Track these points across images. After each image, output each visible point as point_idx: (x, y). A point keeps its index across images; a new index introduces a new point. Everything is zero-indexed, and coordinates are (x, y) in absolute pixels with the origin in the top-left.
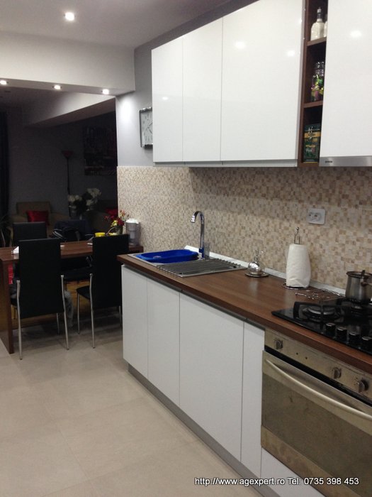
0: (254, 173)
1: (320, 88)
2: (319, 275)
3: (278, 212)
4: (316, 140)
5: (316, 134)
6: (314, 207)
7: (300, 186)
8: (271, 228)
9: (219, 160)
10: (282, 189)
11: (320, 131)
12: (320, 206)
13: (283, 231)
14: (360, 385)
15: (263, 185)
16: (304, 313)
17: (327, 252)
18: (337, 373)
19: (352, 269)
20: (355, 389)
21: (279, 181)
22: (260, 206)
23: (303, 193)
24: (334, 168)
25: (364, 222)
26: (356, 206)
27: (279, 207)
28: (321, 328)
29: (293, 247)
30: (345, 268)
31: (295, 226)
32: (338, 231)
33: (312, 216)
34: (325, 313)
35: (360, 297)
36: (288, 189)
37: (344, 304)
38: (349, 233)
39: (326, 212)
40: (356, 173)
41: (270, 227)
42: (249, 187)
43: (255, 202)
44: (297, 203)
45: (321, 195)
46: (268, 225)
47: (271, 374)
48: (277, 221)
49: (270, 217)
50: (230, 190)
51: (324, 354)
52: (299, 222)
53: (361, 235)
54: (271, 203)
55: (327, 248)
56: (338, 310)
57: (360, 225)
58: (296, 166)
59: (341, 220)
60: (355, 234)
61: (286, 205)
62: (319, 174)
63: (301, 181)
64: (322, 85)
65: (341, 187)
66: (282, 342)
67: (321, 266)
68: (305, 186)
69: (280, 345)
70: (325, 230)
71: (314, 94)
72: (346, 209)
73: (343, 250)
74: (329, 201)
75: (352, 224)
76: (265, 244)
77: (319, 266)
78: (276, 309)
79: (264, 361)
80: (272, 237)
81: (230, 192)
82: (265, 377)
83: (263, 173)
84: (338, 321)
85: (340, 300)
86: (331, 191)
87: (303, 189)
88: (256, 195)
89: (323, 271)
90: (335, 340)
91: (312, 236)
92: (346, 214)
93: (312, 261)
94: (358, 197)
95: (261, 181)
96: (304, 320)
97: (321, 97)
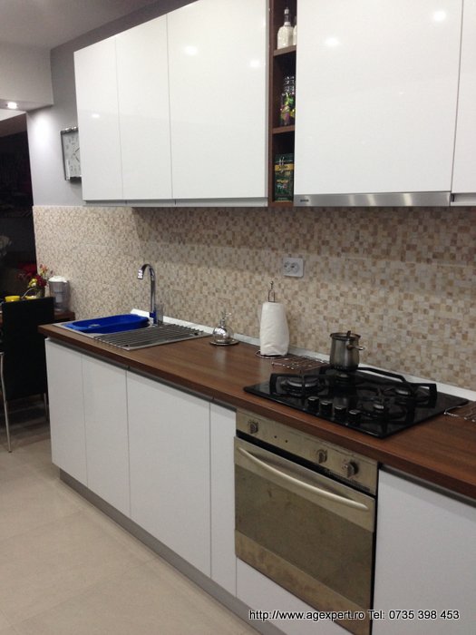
0: (216, 214)
1: (291, 110)
2: (299, 339)
3: (247, 263)
4: (288, 174)
5: (289, 166)
6: (290, 256)
7: (272, 230)
8: (240, 284)
9: (171, 198)
10: (251, 234)
11: (293, 162)
12: (297, 255)
13: (254, 287)
14: (349, 469)
15: (228, 229)
16: (282, 387)
17: (307, 310)
18: (323, 457)
19: (336, 331)
20: (342, 473)
21: (248, 224)
22: (226, 256)
23: (276, 239)
24: (312, 208)
25: (347, 272)
26: (338, 255)
27: (248, 257)
28: (303, 402)
29: (266, 306)
30: (328, 329)
31: (268, 280)
32: (319, 284)
33: (289, 267)
34: (306, 386)
35: (346, 364)
36: (258, 234)
37: (330, 373)
38: (332, 287)
39: (304, 262)
40: (336, 215)
41: (238, 282)
42: (211, 232)
43: (219, 251)
44: (270, 251)
45: (297, 240)
46: (236, 280)
47: (245, 464)
48: (247, 274)
49: (238, 269)
50: (186, 236)
51: (307, 436)
52: (273, 275)
53: (345, 288)
54: (239, 252)
55: (307, 305)
56: (322, 381)
57: (343, 276)
58: (266, 205)
59: (322, 271)
60: (338, 288)
61: (257, 253)
62: (294, 215)
63: (273, 225)
64: (292, 106)
65: (320, 231)
66: (257, 424)
67: (301, 329)
68: (278, 230)
69: (255, 428)
70: (304, 283)
71: (284, 117)
72: (327, 258)
73: (326, 308)
74: (307, 248)
75: (335, 276)
76: (233, 303)
77: (299, 328)
78: (248, 384)
79: (237, 450)
80: (242, 294)
81: (187, 239)
82: (238, 469)
83: (227, 214)
84: (322, 393)
85: (323, 368)
86: (308, 237)
87: (277, 234)
88: (219, 242)
89: (303, 334)
90: (318, 417)
91: (289, 292)
92: (327, 264)
93: (291, 322)
94: (340, 243)
95: (225, 224)
96: (282, 395)
97: (292, 121)
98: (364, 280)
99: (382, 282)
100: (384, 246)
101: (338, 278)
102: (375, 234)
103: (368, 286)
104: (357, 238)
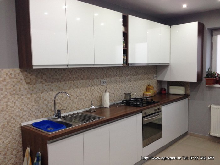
8: (87, 92)
12: (104, 79)
15: (81, 74)
22: (81, 84)
27: (89, 82)
32: (109, 85)
39: (106, 81)
42: (74, 76)
43: (78, 82)
45: (104, 75)
48: (89, 88)
52: (97, 86)
54: (86, 81)
61: (92, 81)
66: (146, 112)
91: (102, 90)
98: (118, 82)
99: (121, 82)
100: (121, 74)
101: (113, 83)
102: (119, 72)
103: (119, 83)
104: (116, 73)
